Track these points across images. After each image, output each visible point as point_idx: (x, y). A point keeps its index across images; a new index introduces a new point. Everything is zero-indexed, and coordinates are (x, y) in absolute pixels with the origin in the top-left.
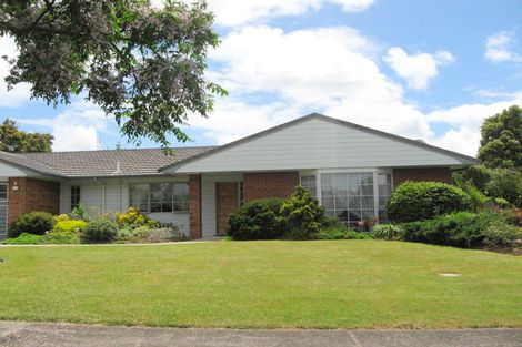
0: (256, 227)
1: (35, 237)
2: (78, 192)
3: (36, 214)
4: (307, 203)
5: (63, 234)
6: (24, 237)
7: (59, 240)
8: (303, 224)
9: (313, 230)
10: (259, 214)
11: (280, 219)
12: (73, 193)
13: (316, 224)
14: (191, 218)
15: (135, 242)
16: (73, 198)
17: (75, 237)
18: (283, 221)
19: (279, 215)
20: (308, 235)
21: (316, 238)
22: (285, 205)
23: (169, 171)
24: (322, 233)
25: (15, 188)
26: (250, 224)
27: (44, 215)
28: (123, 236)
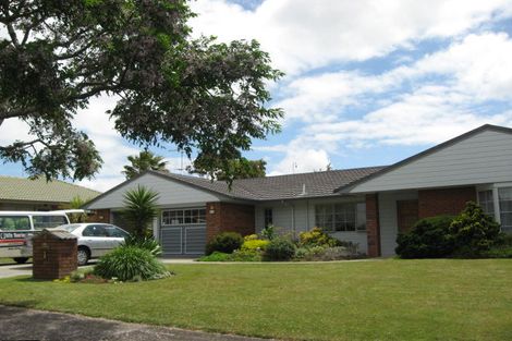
0: (423, 246)
1: (223, 255)
2: (271, 214)
3: (227, 234)
4: (478, 219)
5: (246, 253)
6: (215, 255)
7: (243, 258)
8: (474, 241)
9: (485, 248)
10: (428, 233)
11: (448, 236)
12: (266, 214)
13: (487, 242)
14: (369, 237)
15: (309, 260)
16: (266, 219)
17: (258, 255)
18: (451, 238)
19: (448, 232)
20: (478, 253)
21: (487, 257)
22: (455, 222)
23: (344, 191)
24: (495, 251)
25: (212, 212)
26: (418, 243)
27: (234, 235)
28: (300, 254)
